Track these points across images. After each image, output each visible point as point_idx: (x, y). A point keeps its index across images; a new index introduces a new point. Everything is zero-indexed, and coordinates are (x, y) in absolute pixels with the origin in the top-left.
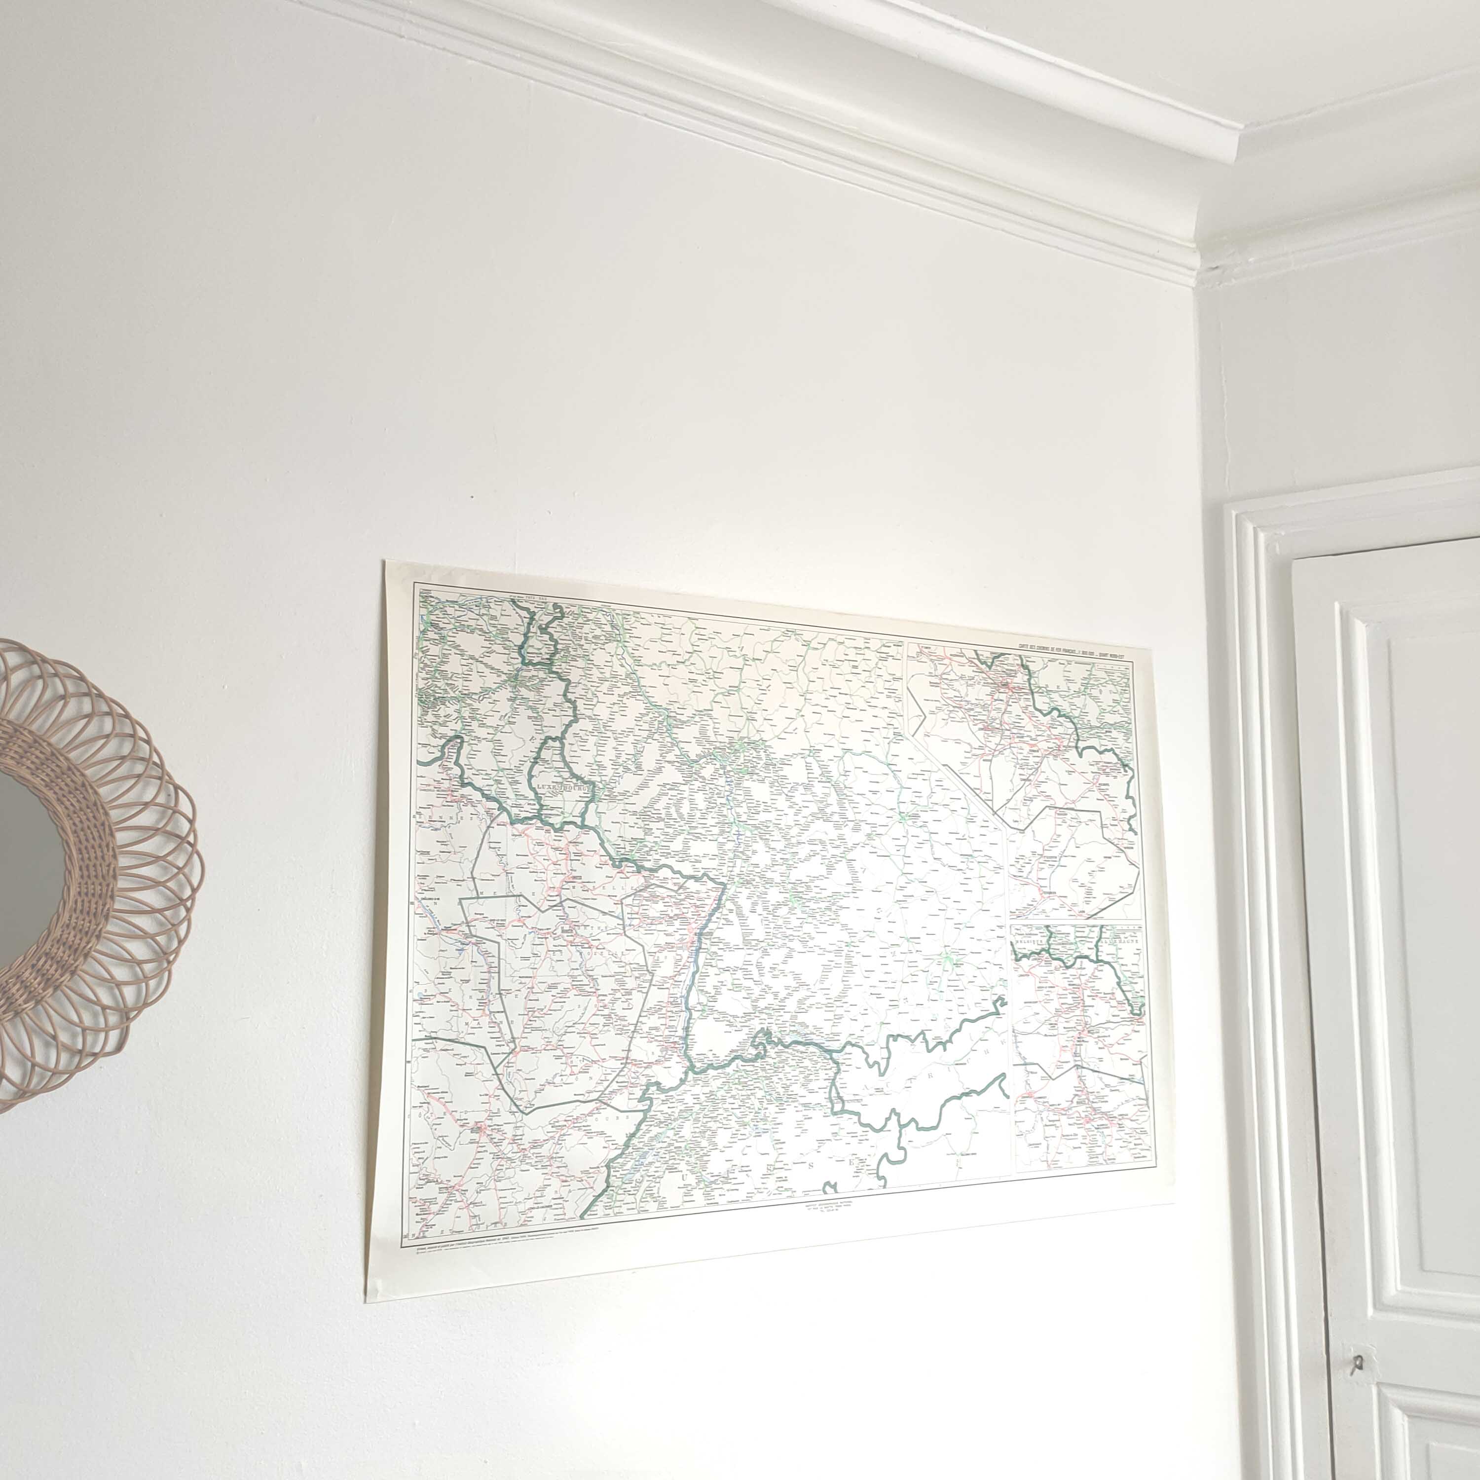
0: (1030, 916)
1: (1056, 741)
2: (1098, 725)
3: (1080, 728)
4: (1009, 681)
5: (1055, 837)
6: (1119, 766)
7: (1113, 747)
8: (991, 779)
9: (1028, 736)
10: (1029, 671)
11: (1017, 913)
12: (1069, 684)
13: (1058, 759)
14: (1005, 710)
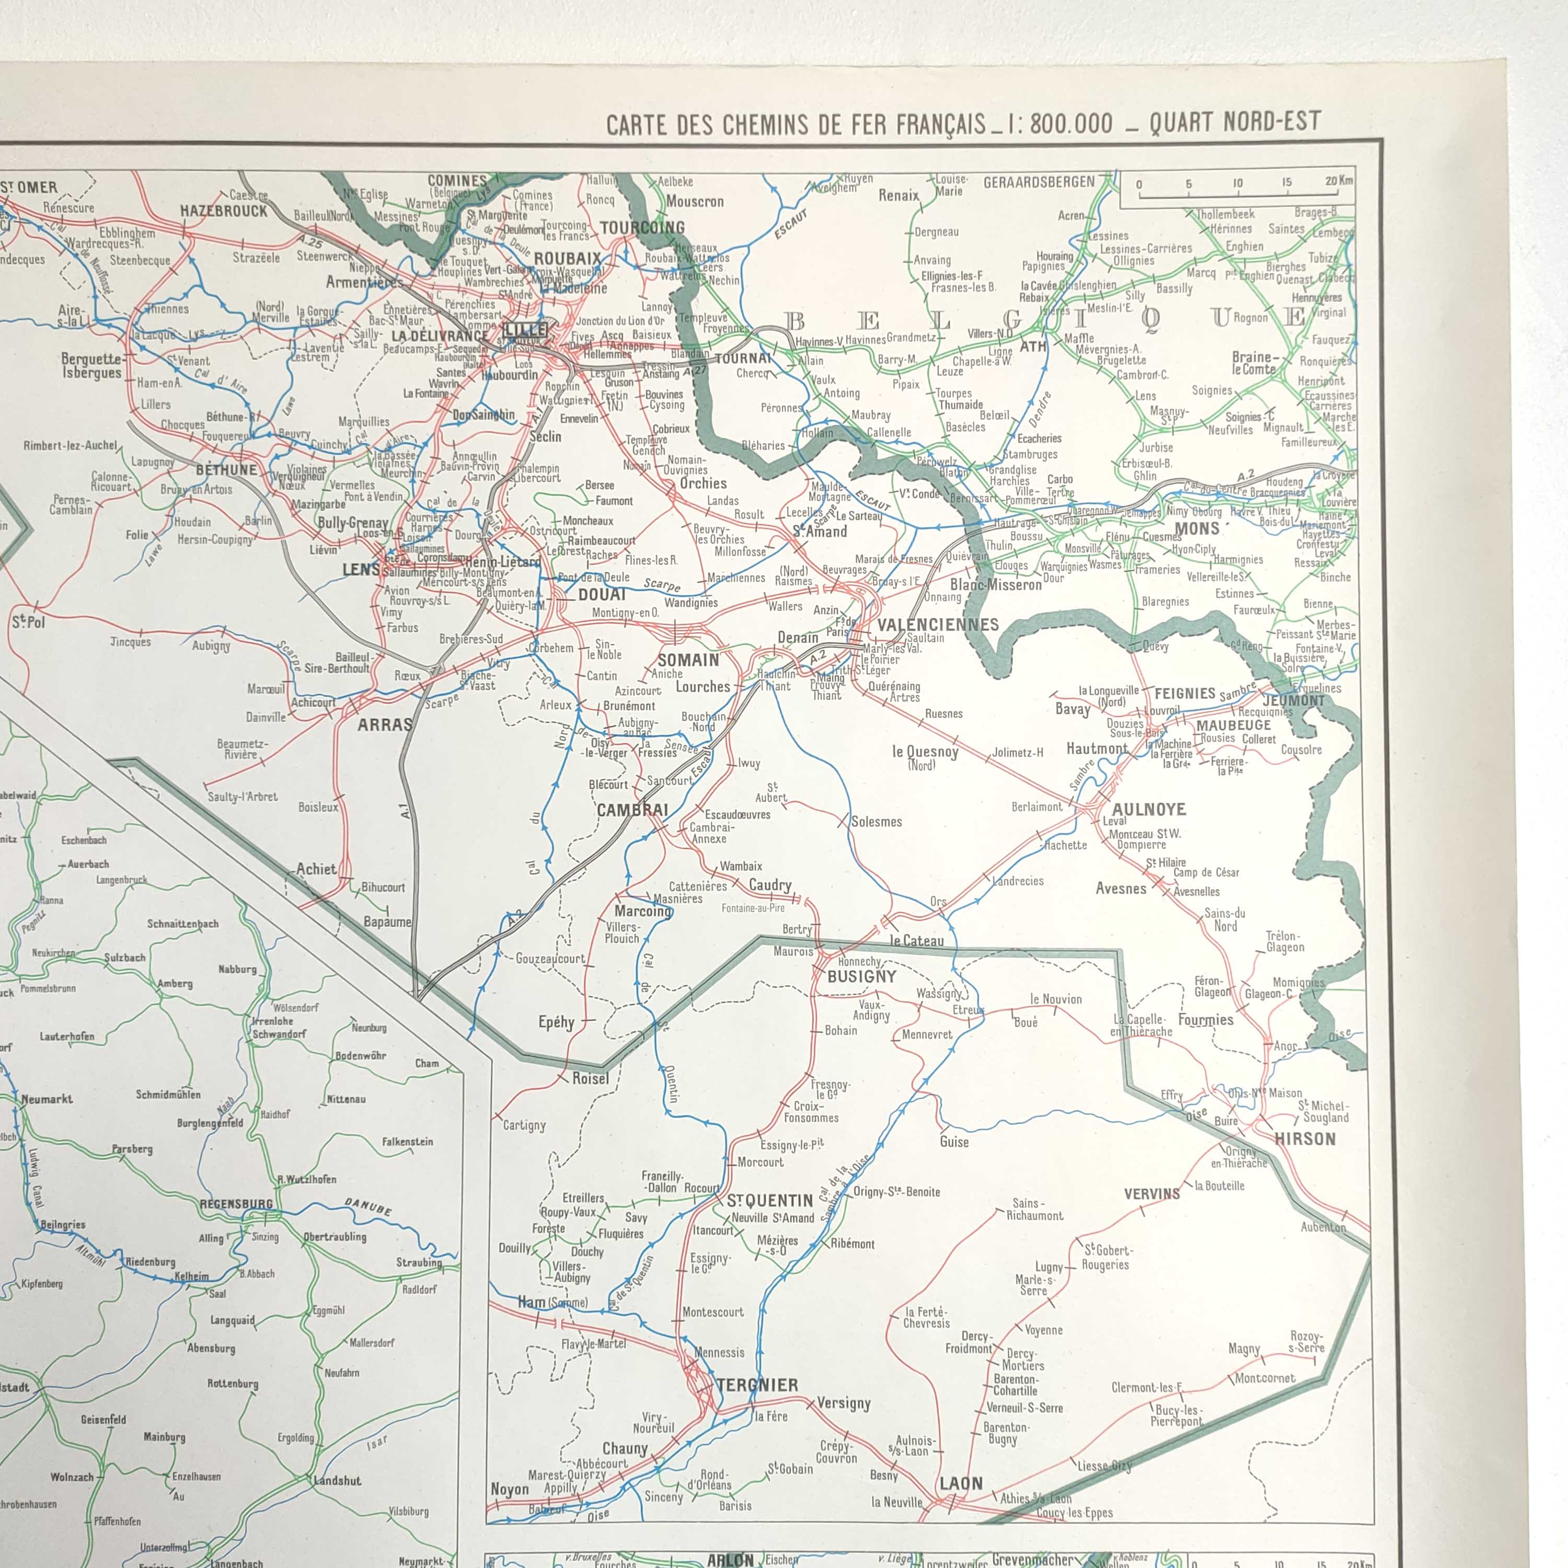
0: (627, 1506)
1: (841, 600)
2: (1127, 496)
3: (999, 524)
4: (555, 312)
5: (807, 1094)
6: (1258, 703)
7: (1226, 607)
8: (410, 813)
9: (651, 586)
10: (684, 251)
11: (538, 1491)
12: (938, 300)
13: (848, 690)
14: (518, 463)
